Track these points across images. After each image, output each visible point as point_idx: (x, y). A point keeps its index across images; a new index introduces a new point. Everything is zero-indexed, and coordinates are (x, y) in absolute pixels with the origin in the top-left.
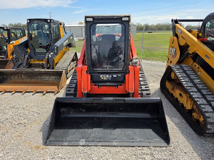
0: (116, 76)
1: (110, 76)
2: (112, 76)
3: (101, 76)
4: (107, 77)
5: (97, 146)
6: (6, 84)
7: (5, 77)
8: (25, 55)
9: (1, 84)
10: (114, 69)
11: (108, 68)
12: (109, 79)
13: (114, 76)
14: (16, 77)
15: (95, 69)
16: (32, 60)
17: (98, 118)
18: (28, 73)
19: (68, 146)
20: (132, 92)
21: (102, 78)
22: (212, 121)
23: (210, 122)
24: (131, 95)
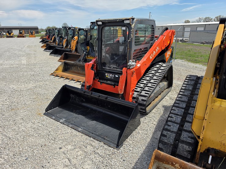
0: (117, 76)
1: (113, 76)
2: (115, 76)
3: (106, 74)
4: (111, 76)
5: (68, 126)
6: (68, 72)
7: (69, 67)
8: (84, 52)
9: (66, 72)
10: (118, 70)
11: (112, 68)
12: (112, 78)
13: (116, 76)
14: (75, 68)
15: (103, 68)
16: (89, 56)
17: (92, 109)
18: (81, 66)
19: (54, 119)
20: (121, 93)
21: (107, 76)
22: (166, 141)
23: (163, 141)
24: (120, 96)
